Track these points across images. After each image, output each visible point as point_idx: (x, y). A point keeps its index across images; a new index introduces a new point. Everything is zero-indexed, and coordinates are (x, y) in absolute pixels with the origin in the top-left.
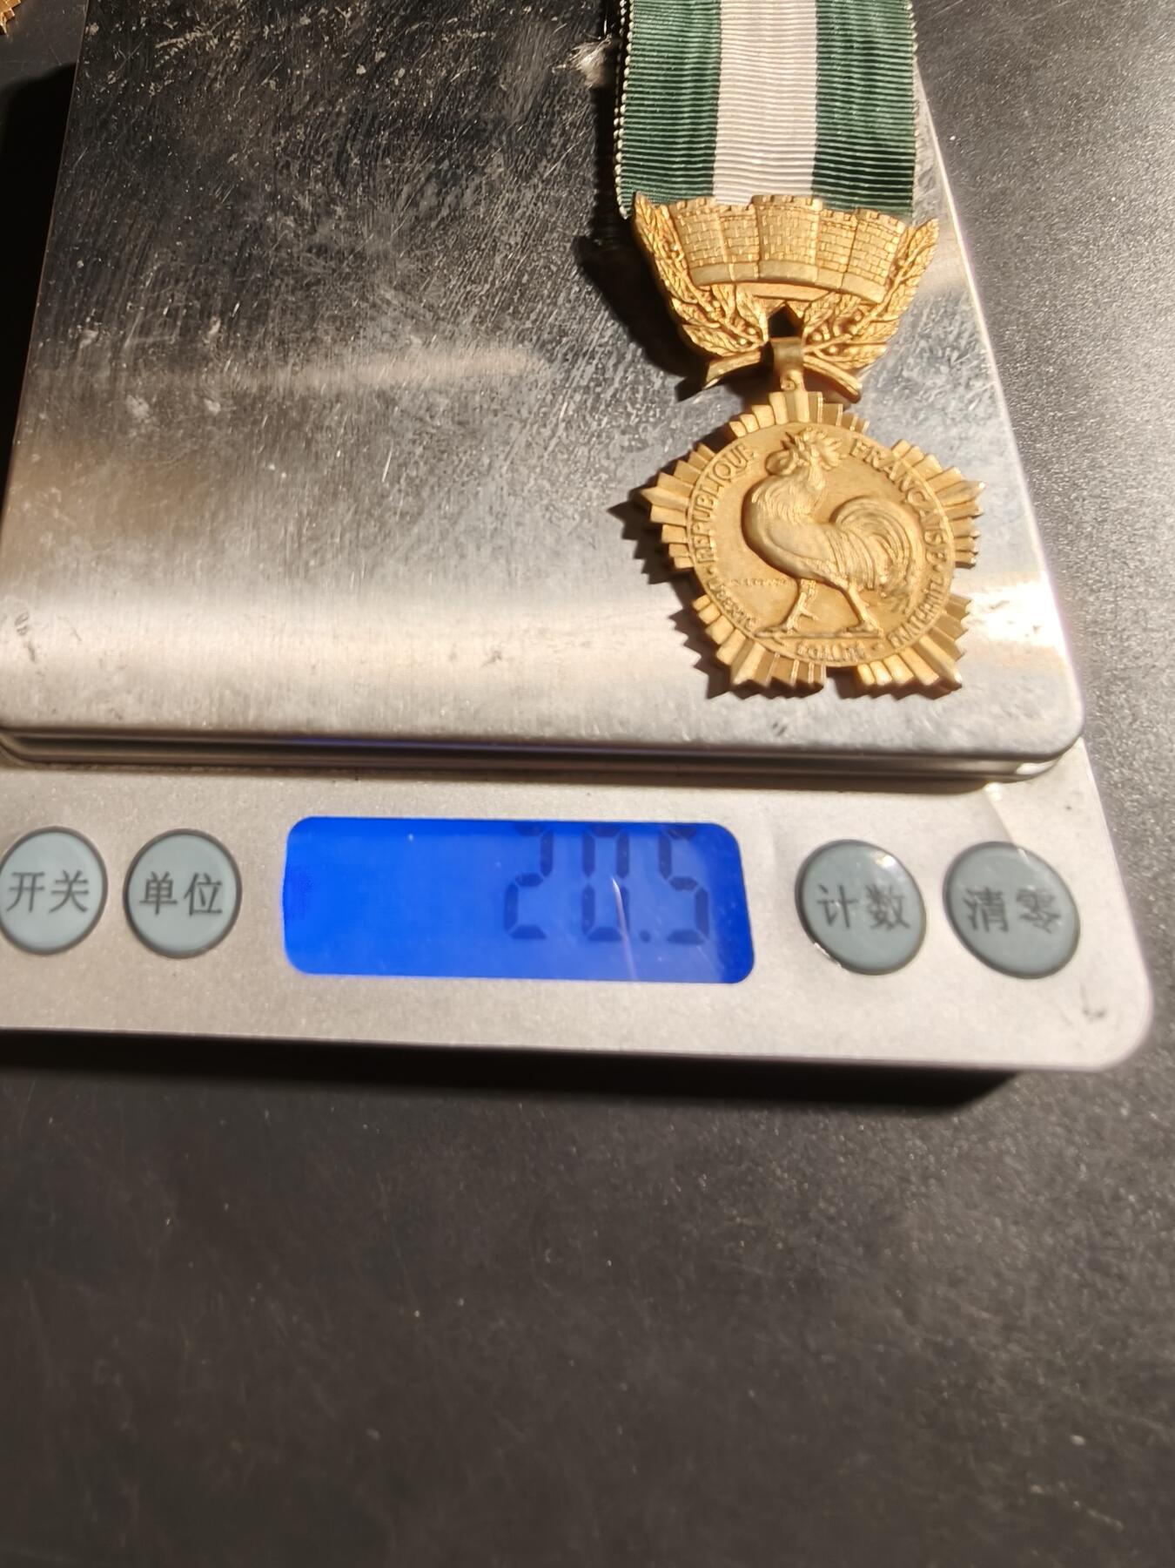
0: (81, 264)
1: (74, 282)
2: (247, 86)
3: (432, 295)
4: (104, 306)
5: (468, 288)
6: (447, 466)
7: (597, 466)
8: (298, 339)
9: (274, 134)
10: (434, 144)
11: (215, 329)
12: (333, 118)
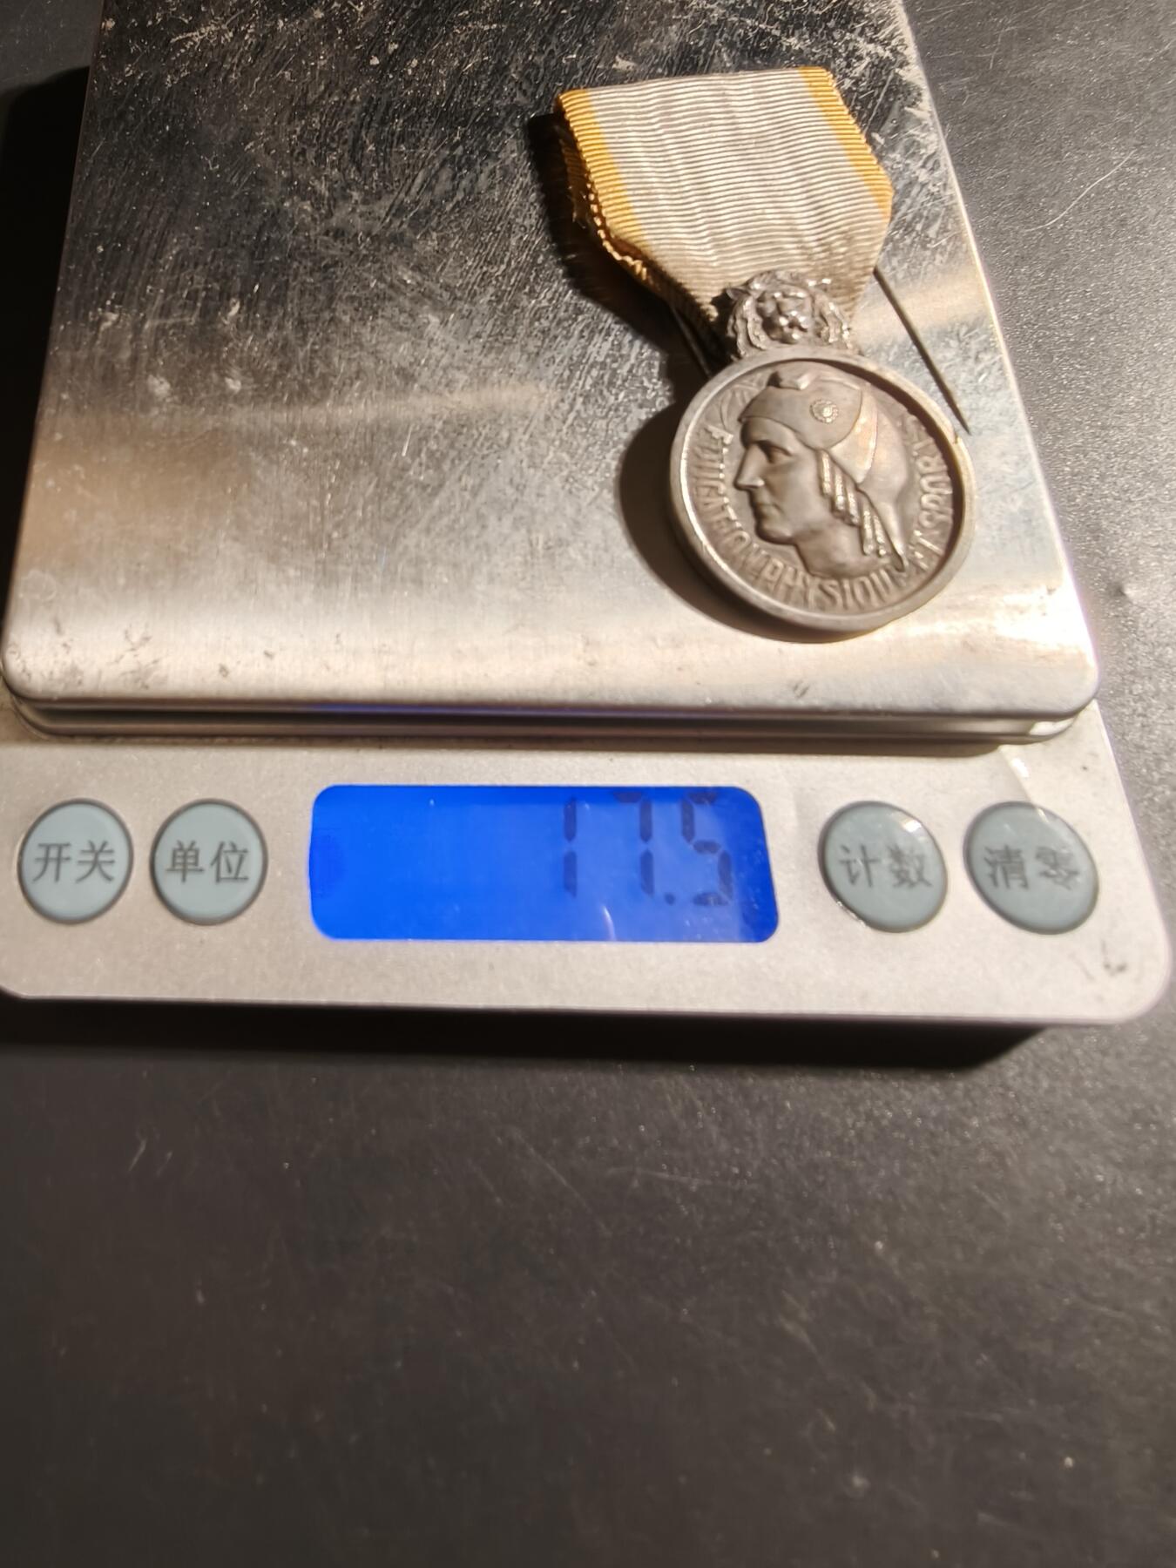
0: (100, 249)
1: (94, 266)
2: (262, 77)
3: (450, 275)
4: (124, 289)
5: (485, 269)
6: (467, 439)
7: (616, 438)
9: (289, 122)
10: (448, 132)
11: (235, 310)
12: (348, 106)
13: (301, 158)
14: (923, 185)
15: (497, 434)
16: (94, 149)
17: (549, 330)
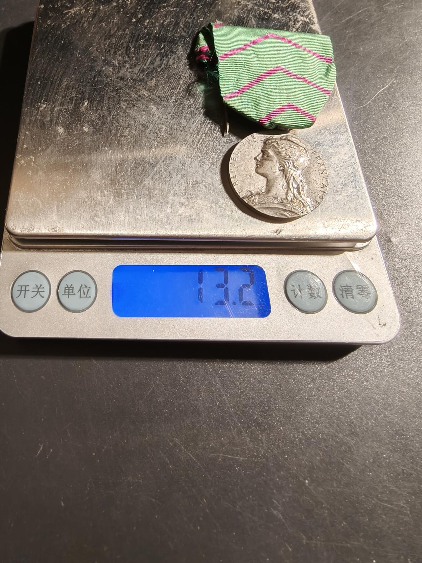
0: (39, 83)
1: (37, 88)
2: (95, 25)
3: (160, 93)
4: (48, 96)
5: (172, 91)
6: (166, 148)
7: (216, 148)
8: (114, 107)
9: (105, 41)
10: (159, 44)
11: (86, 104)
12: (125, 35)
13: (108, 53)
16: (36, 50)
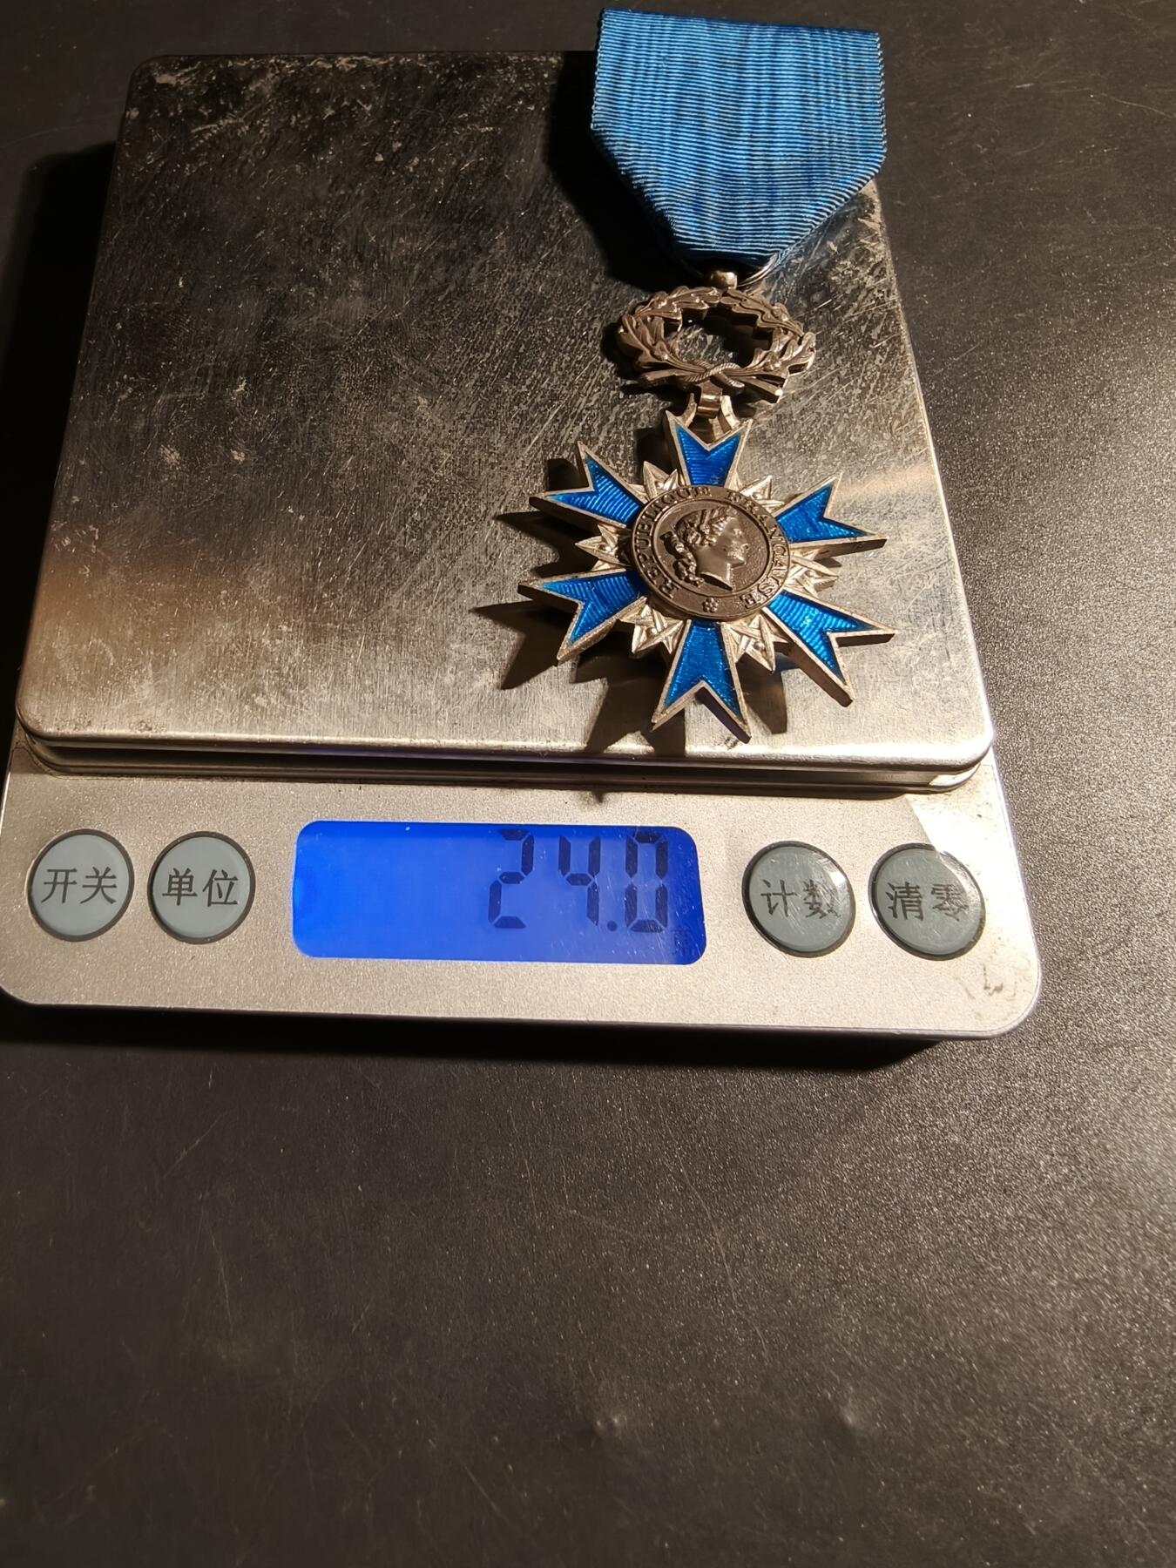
0: (119, 326)
1: (113, 342)
2: (275, 169)
3: (439, 360)
5: (471, 356)
8: (317, 398)
10: (444, 227)
11: (241, 388)
12: (353, 199)
13: (308, 247)
14: (870, 291)
15: (476, 507)
16: (116, 232)
17: (527, 413)
